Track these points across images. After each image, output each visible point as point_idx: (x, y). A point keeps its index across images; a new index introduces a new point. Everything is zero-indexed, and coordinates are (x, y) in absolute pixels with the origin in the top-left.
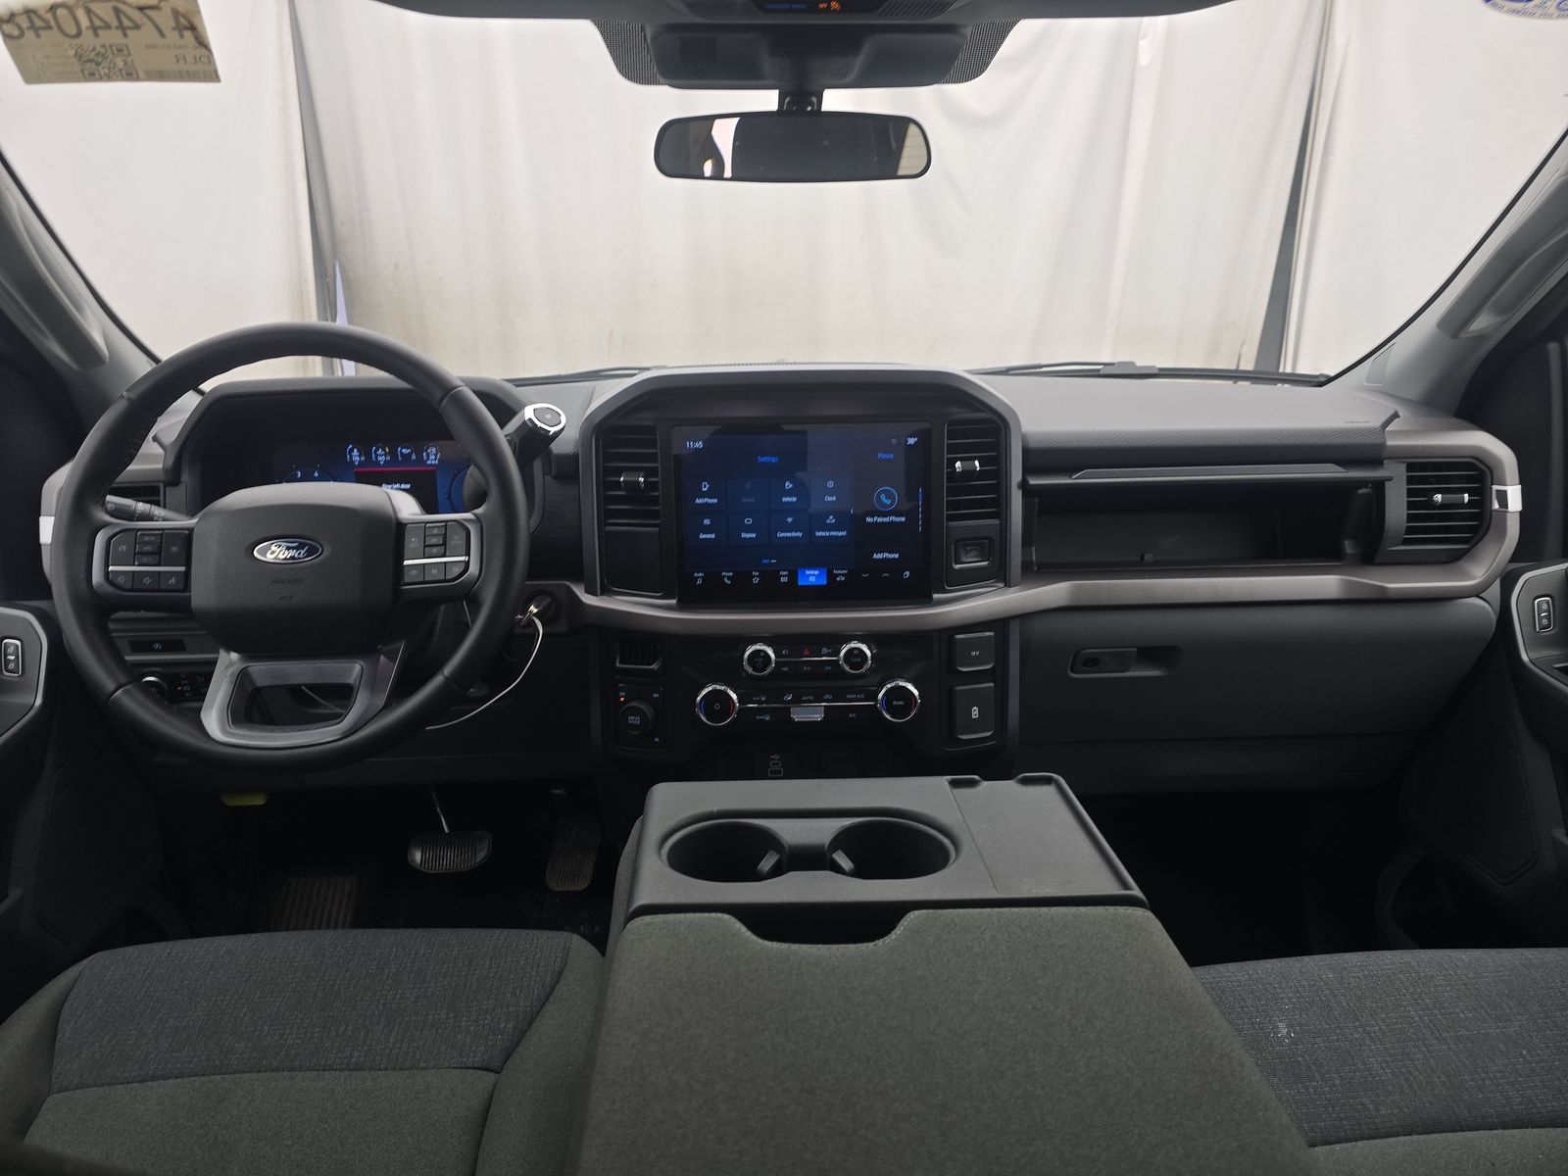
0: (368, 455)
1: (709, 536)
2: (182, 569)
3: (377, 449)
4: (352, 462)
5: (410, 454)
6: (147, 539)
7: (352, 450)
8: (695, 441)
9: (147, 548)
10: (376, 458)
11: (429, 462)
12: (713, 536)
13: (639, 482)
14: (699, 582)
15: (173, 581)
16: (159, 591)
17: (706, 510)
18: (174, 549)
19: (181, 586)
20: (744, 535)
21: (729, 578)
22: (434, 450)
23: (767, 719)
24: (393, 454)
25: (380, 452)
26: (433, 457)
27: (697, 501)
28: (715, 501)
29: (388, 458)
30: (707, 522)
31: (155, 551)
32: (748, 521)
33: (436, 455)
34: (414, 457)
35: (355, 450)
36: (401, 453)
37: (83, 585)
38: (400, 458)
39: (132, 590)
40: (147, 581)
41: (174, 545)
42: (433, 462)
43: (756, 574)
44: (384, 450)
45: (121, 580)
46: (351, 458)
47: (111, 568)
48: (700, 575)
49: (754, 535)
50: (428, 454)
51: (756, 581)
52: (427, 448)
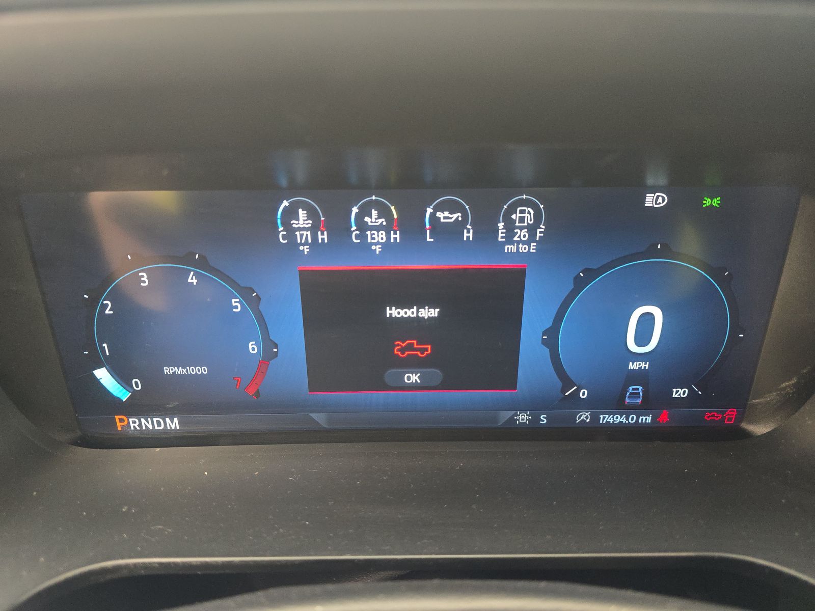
0: (339, 229)
3: (365, 211)
4: (295, 245)
5: (458, 227)
7: (290, 213)
10: (362, 236)
11: (509, 248)
22: (529, 215)
24: (410, 223)
25: (373, 219)
26: (524, 234)
29: (396, 236)
33: (532, 229)
34: (469, 235)
35: (302, 213)
36: (434, 220)
38: (429, 238)
42: (523, 248)
44: (384, 212)
46: (288, 236)
50: (510, 226)
52: (512, 209)
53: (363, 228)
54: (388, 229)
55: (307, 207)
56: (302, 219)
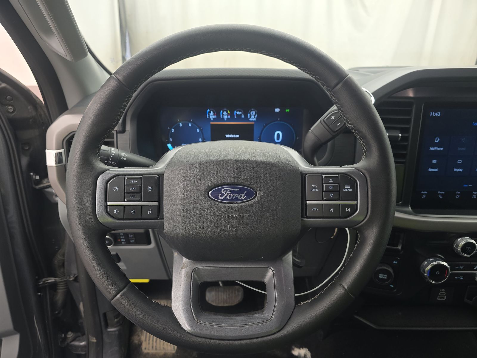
0: (218, 115)
1: (434, 170)
2: (156, 203)
3: (223, 112)
4: (210, 118)
5: (241, 115)
6: (132, 182)
7: (210, 112)
8: (435, 112)
9: (133, 189)
10: (223, 117)
11: (251, 119)
12: (437, 170)
13: (398, 136)
14: (424, 197)
15: (150, 212)
16: (141, 219)
17: (436, 154)
18: (150, 189)
19: (156, 216)
20: (455, 170)
21: (442, 195)
22: (254, 113)
23: (462, 278)
24: (232, 114)
25: (225, 113)
26: (253, 117)
27: (431, 149)
28: (442, 149)
29: (229, 117)
30: (434, 161)
31: (139, 191)
32: (460, 162)
33: (255, 115)
34: (243, 116)
35: (212, 112)
36: (236, 114)
37: (90, 216)
38: (235, 117)
39: (124, 219)
40: (133, 212)
41: (150, 186)
42: (253, 120)
43: (459, 193)
44: (227, 112)
45: (116, 211)
46: (209, 117)
47: (108, 204)
48: (425, 192)
49: (461, 170)
50: (251, 115)
51: (457, 197)
52: (251, 112)
53: (223, 115)
54: (228, 115)
55: (212, 111)
56: (212, 113)
